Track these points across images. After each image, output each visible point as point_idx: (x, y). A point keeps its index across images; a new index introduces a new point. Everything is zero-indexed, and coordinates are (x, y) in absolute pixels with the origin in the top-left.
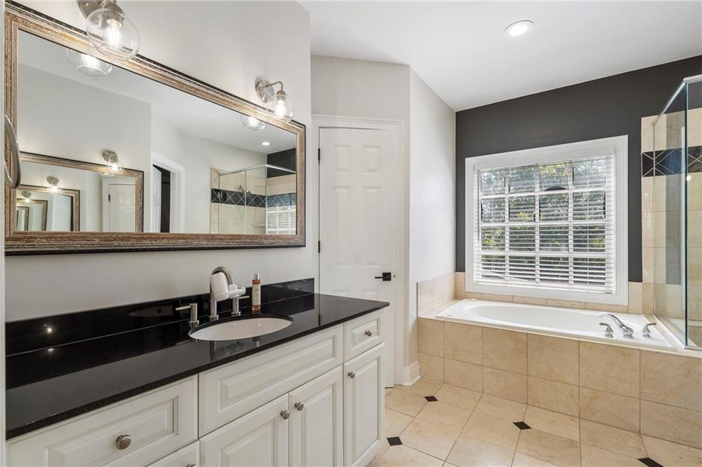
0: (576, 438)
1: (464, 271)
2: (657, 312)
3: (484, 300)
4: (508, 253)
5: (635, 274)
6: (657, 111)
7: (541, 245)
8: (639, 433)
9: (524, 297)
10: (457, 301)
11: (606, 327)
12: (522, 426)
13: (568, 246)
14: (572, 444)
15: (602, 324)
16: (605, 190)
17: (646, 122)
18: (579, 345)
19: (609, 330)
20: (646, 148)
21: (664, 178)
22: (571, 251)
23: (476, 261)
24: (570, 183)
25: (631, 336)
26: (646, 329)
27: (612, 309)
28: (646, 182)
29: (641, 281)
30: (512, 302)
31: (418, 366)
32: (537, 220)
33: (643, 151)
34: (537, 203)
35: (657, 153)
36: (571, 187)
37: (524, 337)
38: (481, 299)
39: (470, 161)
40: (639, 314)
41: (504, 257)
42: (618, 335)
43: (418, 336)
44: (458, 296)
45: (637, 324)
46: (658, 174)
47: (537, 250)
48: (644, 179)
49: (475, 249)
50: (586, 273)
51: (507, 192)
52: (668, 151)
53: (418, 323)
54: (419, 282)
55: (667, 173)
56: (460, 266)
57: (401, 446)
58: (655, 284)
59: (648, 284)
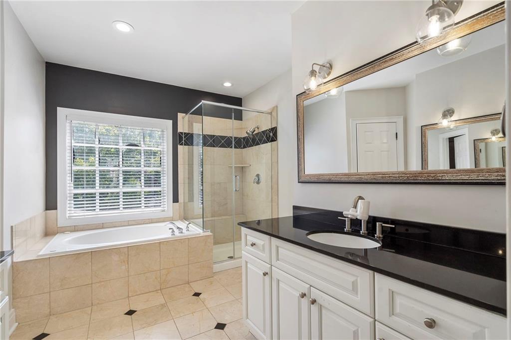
0: (163, 301)
1: (56, 209)
2: (185, 218)
3: (77, 231)
4: (98, 190)
5: (176, 199)
6: (186, 112)
7: (124, 184)
8: (188, 283)
9: (112, 223)
10: (48, 238)
11: (171, 230)
12: (131, 313)
13: (140, 184)
14: (163, 306)
15: (170, 229)
16: (161, 149)
17: (180, 115)
18: (160, 244)
19: (173, 231)
20: (180, 130)
21: (187, 146)
22: (143, 187)
23: (68, 199)
24: (142, 143)
25: (182, 232)
26: (188, 227)
27: (171, 220)
29: (178, 202)
30: (103, 228)
32: (121, 166)
33: (179, 131)
34: (121, 154)
35: (185, 133)
36: (143, 146)
37: (126, 250)
38: (75, 231)
40: (177, 220)
41: (94, 194)
42: (177, 232)
43: (13, 282)
44: (48, 233)
45: (183, 225)
46: (185, 145)
47: (121, 187)
48: (179, 146)
49: (66, 186)
50: (151, 200)
51: (97, 143)
52: (188, 134)
53: (13, 270)
54: (13, 225)
55: (188, 145)
56: (51, 203)
58: (184, 203)
59: (181, 203)
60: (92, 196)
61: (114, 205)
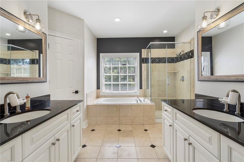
0: (131, 129)
1: (100, 89)
2: (145, 96)
4: (112, 83)
5: (141, 88)
6: (145, 48)
7: (121, 80)
8: (143, 125)
9: (117, 95)
10: (97, 99)
11: (136, 101)
12: (119, 130)
13: (127, 80)
14: (131, 131)
15: (136, 100)
16: (135, 66)
17: (143, 50)
18: (131, 106)
19: (137, 101)
20: (143, 57)
21: (146, 64)
22: (128, 82)
23: (103, 85)
24: (127, 64)
25: (141, 102)
26: (144, 100)
27: (138, 96)
28: (143, 64)
29: (142, 89)
30: (113, 97)
31: (87, 122)
32: (120, 73)
33: (142, 57)
34: (120, 68)
35: (145, 58)
36: (128, 65)
37: (119, 106)
38: (105, 97)
39: (101, 55)
40: (142, 97)
41: (111, 84)
42: (139, 102)
43: (87, 111)
44: (98, 97)
45: (142, 99)
46: (145, 63)
47: (120, 82)
48: (142, 64)
49: (103, 82)
50: (131, 88)
51: (112, 65)
52: (147, 58)
53: (87, 107)
54: (87, 93)
55: (147, 63)
56: (98, 87)
57: (86, 147)
58: (145, 89)
59: (143, 89)
60: (110, 85)
61: (117, 89)
